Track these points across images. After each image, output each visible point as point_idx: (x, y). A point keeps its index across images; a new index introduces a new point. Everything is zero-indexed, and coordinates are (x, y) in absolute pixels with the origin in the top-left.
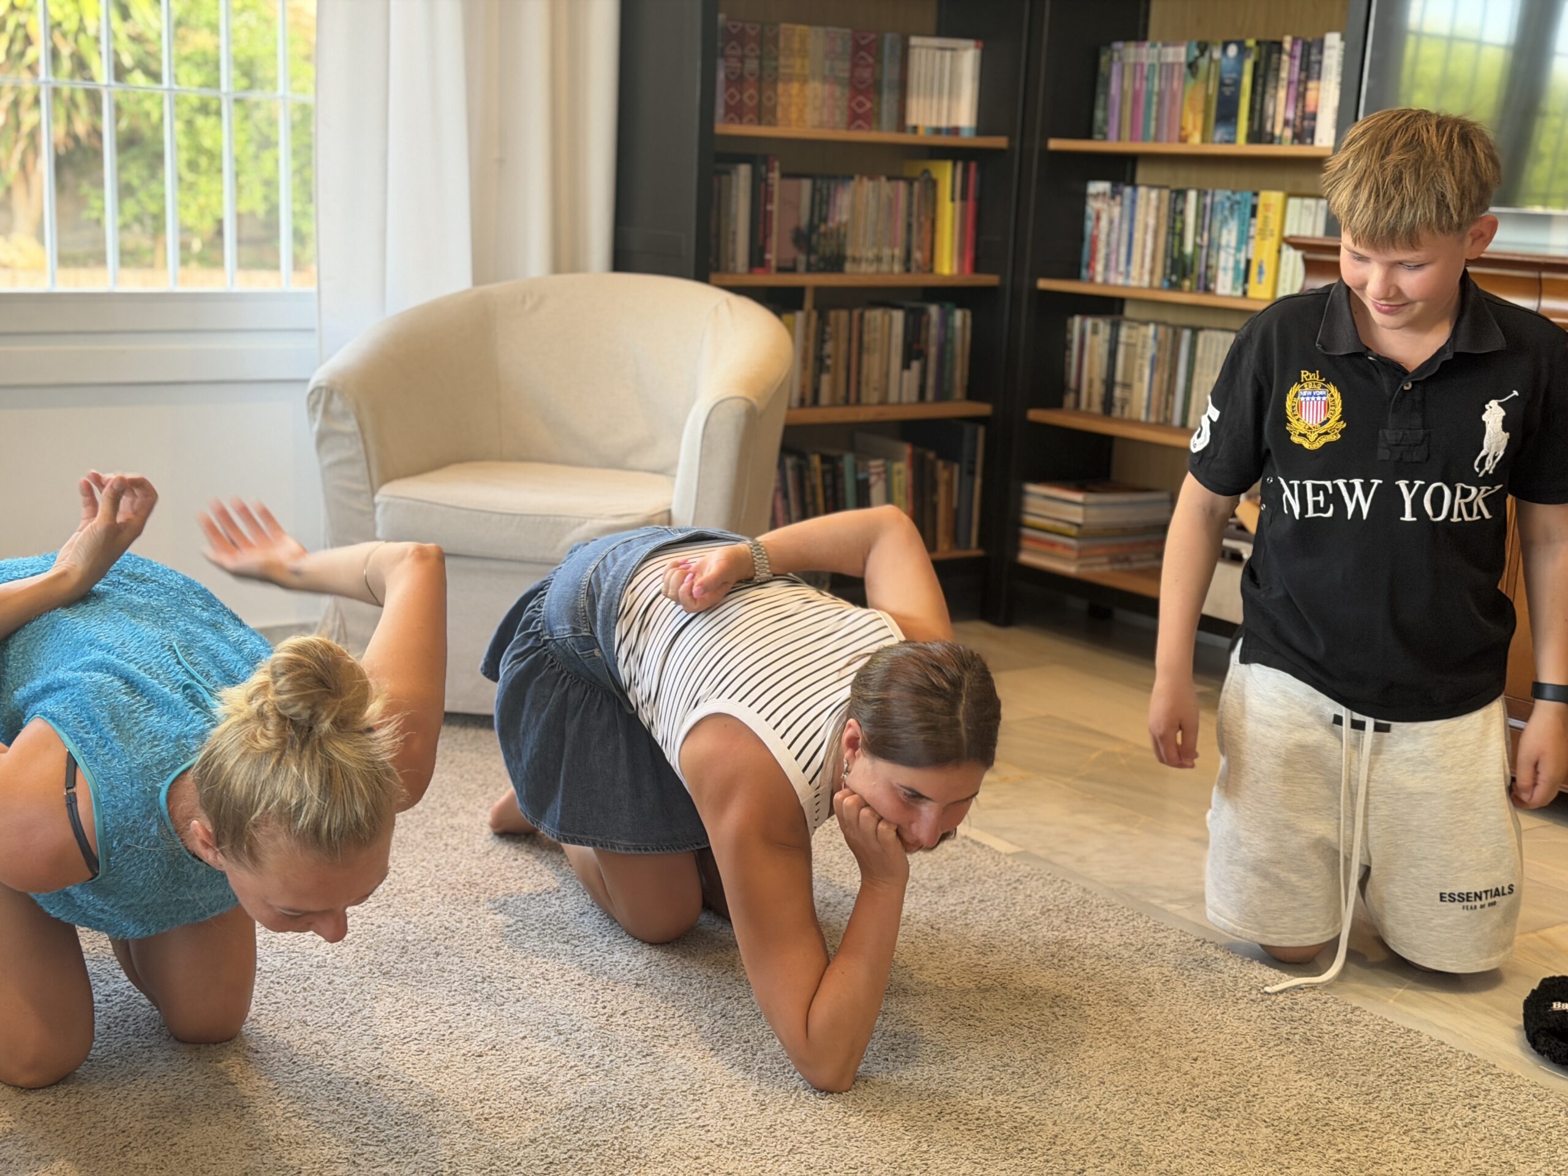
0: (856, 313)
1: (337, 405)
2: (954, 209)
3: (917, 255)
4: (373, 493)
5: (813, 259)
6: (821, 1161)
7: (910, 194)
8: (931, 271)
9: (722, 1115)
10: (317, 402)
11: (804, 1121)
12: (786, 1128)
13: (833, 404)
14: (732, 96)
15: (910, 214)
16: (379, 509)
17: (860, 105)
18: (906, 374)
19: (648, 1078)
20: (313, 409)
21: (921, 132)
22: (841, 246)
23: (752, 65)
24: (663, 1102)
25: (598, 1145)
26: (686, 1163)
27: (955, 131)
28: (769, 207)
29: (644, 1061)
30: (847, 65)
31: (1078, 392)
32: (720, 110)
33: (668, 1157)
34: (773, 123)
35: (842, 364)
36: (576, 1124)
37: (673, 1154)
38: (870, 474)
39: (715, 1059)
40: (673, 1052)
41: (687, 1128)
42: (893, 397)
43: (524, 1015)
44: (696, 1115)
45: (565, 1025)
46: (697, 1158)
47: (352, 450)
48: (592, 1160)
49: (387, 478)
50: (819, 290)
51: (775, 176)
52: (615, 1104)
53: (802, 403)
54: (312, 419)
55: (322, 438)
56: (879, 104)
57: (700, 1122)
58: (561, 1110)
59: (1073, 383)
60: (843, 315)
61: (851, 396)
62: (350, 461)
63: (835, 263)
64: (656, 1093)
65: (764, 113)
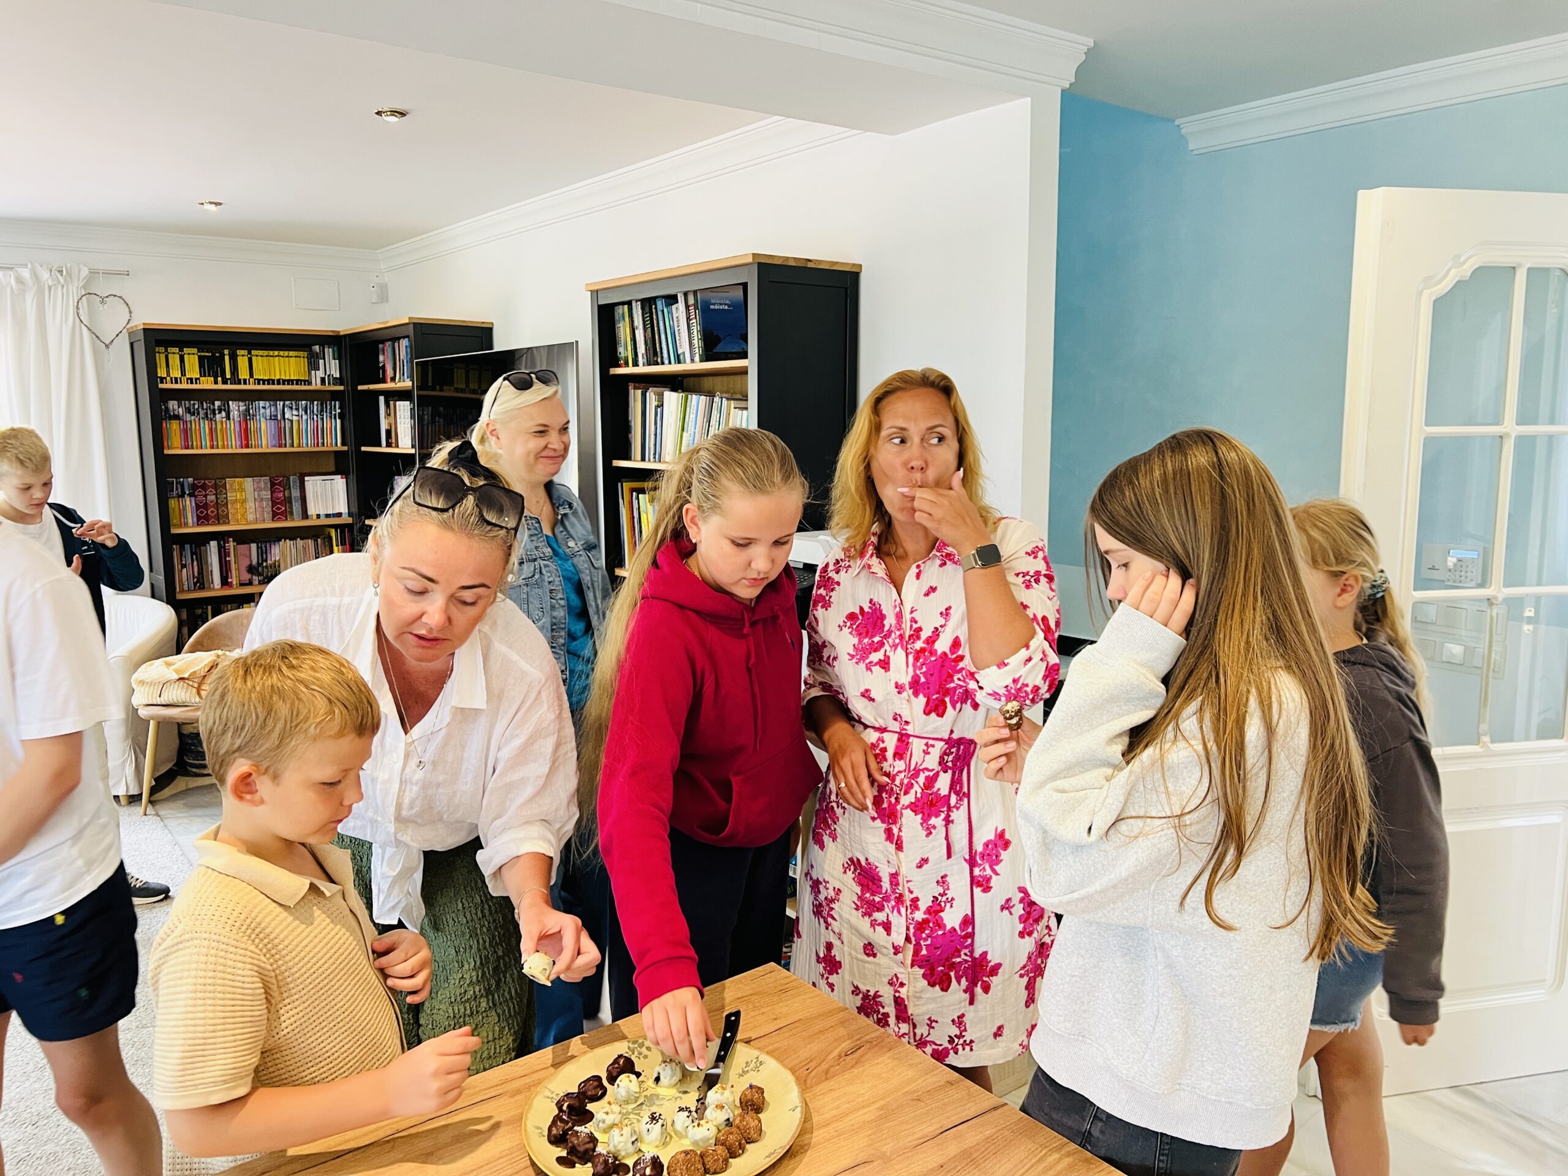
5: (261, 578)
17: (279, 510)
23: (211, 498)
27: (339, 515)
28: (230, 558)
30: (268, 492)
34: (227, 522)
51: (231, 544)
56: (290, 509)
65: (221, 521)
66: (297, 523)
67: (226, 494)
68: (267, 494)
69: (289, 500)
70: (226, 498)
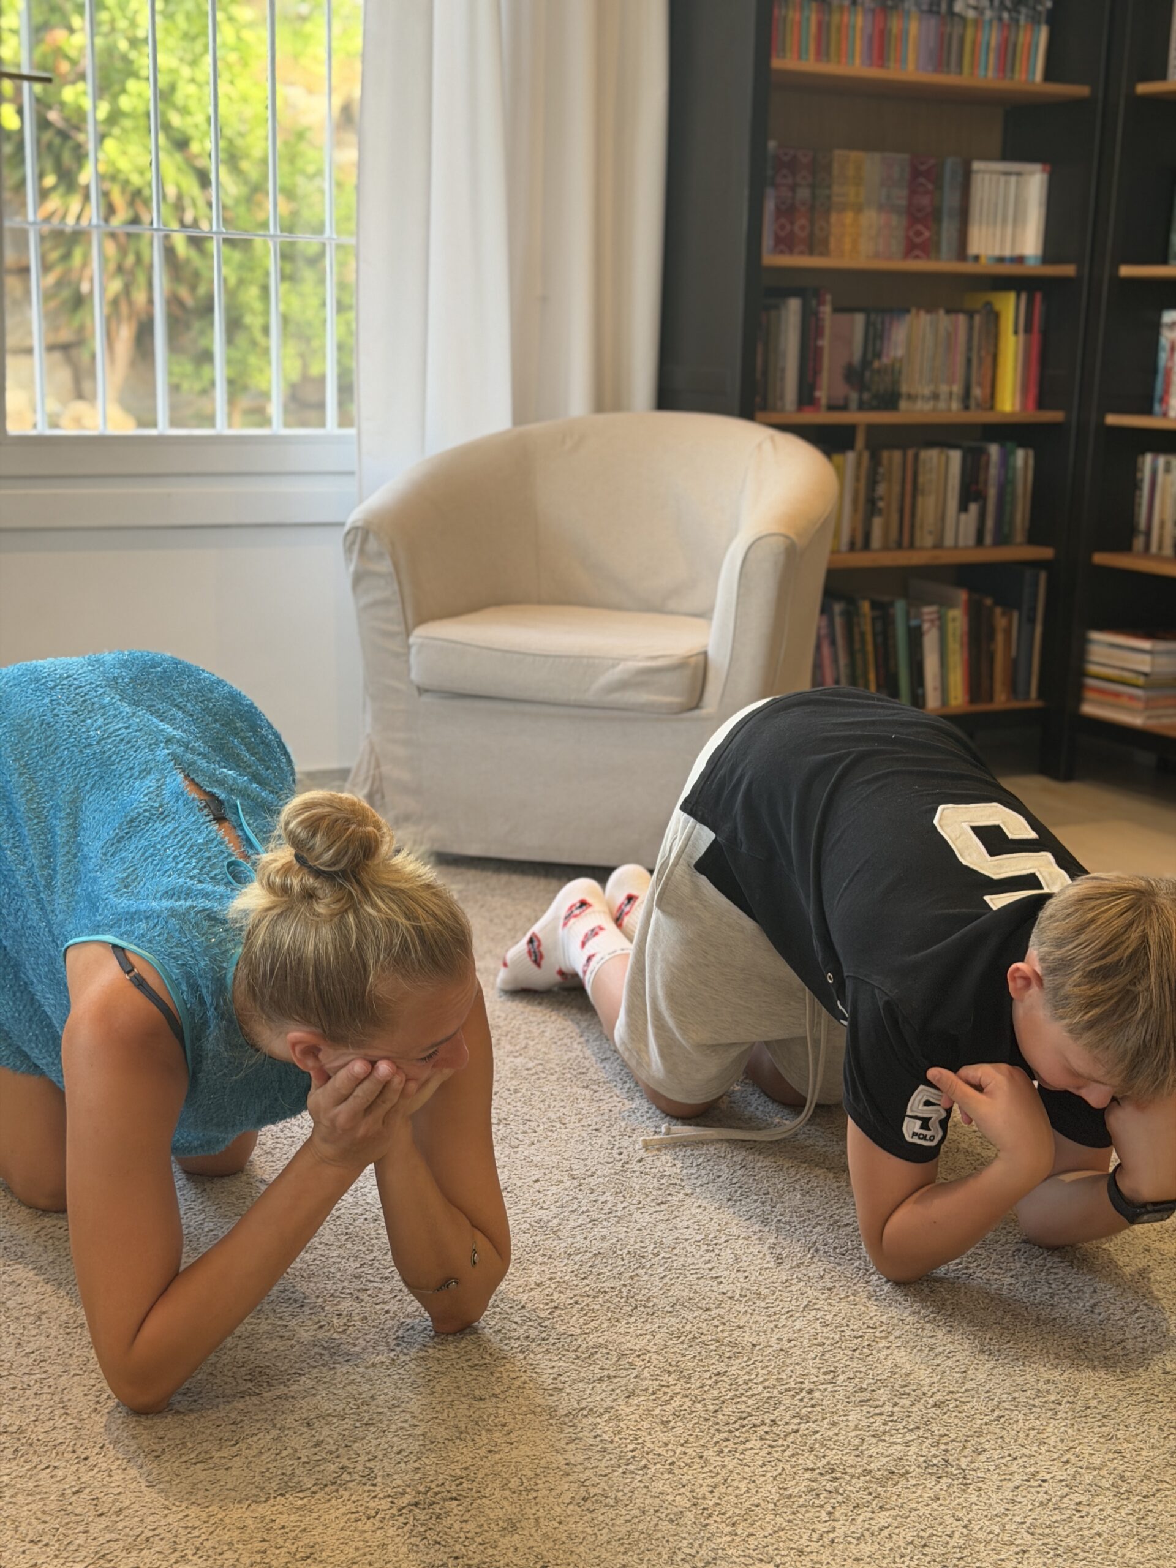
0: (910, 453)
1: (373, 545)
2: (1017, 342)
3: (977, 392)
4: (408, 634)
5: (866, 396)
6: (838, 1319)
7: (971, 328)
8: (992, 407)
9: (736, 1266)
10: (353, 543)
11: (822, 1277)
12: (802, 1283)
13: (885, 548)
14: (782, 227)
15: (969, 349)
16: (414, 650)
17: (919, 234)
18: (963, 516)
19: (662, 1226)
20: (349, 550)
21: (983, 260)
22: (896, 382)
23: (803, 193)
24: (675, 1252)
25: (605, 1292)
26: (696, 1314)
27: (1020, 260)
28: (820, 343)
29: (658, 1208)
30: (905, 193)
31: (1148, 533)
32: (768, 241)
33: (678, 1307)
34: (825, 252)
35: (895, 506)
36: (585, 1269)
37: (682, 1304)
38: (923, 621)
39: (732, 1210)
40: (689, 1201)
41: (698, 1278)
42: (949, 541)
43: (538, 1158)
44: (709, 1266)
45: (579, 1169)
46: (707, 1310)
47: (386, 590)
48: (598, 1307)
49: (421, 620)
50: (871, 428)
51: (827, 309)
52: (625, 1251)
53: (852, 547)
54: (348, 560)
55: (358, 579)
56: (938, 233)
57: (713, 1273)
58: (570, 1255)
59: (1143, 524)
60: (897, 455)
61: (905, 539)
62: (385, 602)
63: (890, 400)
64: (669, 1241)
65: (816, 244)
66: (945, 264)
67: (829, 187)
68: (901, 196)
69: (936, 215)
70: (829, 197)
